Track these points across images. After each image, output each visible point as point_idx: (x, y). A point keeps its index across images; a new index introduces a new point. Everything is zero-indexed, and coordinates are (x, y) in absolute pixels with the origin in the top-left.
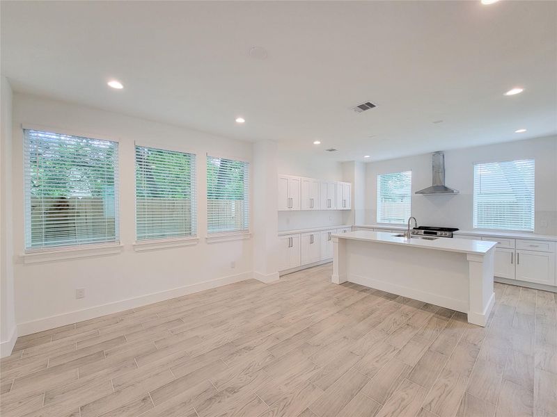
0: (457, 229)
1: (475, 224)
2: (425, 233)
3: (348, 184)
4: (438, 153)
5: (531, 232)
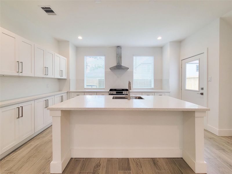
5: (153, 89)
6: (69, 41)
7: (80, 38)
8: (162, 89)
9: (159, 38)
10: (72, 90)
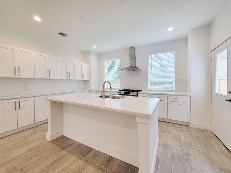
0: (141, 91)
1: (149, 88)
2: (125, 93)
3: (87, 64)
4: (132, 47)
5: (173, 91)
6: (90, 51)
7: (95, 47)
8: (186, 92)
9: (170, 29)
10: (92, 89)
